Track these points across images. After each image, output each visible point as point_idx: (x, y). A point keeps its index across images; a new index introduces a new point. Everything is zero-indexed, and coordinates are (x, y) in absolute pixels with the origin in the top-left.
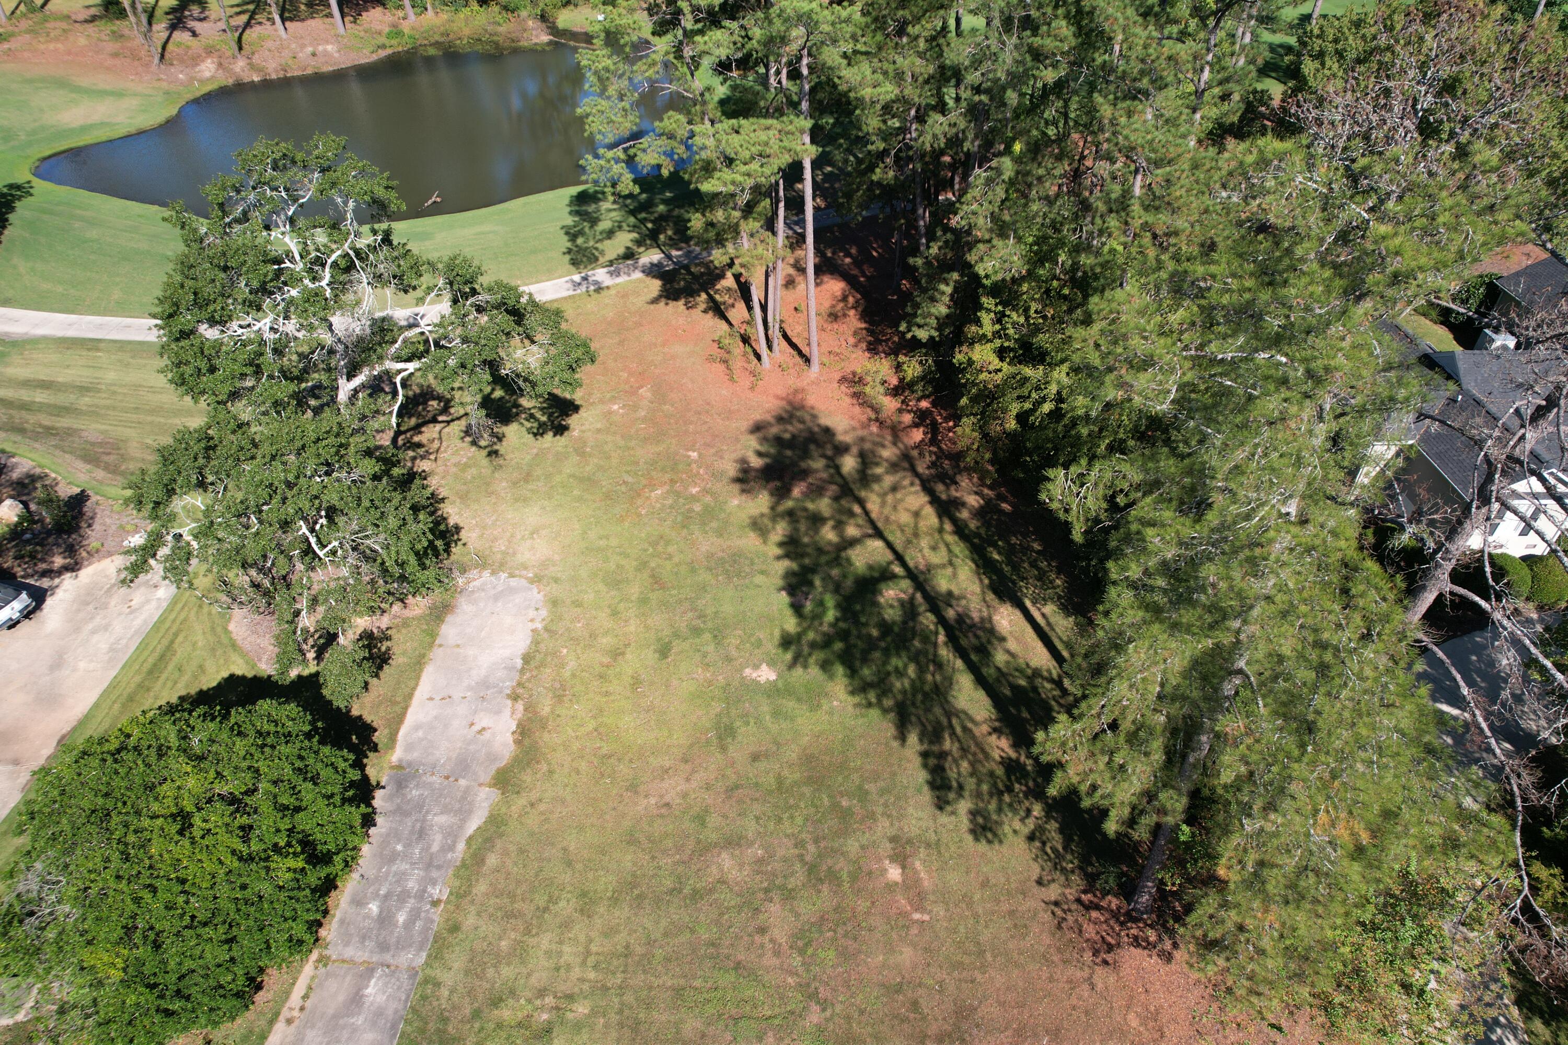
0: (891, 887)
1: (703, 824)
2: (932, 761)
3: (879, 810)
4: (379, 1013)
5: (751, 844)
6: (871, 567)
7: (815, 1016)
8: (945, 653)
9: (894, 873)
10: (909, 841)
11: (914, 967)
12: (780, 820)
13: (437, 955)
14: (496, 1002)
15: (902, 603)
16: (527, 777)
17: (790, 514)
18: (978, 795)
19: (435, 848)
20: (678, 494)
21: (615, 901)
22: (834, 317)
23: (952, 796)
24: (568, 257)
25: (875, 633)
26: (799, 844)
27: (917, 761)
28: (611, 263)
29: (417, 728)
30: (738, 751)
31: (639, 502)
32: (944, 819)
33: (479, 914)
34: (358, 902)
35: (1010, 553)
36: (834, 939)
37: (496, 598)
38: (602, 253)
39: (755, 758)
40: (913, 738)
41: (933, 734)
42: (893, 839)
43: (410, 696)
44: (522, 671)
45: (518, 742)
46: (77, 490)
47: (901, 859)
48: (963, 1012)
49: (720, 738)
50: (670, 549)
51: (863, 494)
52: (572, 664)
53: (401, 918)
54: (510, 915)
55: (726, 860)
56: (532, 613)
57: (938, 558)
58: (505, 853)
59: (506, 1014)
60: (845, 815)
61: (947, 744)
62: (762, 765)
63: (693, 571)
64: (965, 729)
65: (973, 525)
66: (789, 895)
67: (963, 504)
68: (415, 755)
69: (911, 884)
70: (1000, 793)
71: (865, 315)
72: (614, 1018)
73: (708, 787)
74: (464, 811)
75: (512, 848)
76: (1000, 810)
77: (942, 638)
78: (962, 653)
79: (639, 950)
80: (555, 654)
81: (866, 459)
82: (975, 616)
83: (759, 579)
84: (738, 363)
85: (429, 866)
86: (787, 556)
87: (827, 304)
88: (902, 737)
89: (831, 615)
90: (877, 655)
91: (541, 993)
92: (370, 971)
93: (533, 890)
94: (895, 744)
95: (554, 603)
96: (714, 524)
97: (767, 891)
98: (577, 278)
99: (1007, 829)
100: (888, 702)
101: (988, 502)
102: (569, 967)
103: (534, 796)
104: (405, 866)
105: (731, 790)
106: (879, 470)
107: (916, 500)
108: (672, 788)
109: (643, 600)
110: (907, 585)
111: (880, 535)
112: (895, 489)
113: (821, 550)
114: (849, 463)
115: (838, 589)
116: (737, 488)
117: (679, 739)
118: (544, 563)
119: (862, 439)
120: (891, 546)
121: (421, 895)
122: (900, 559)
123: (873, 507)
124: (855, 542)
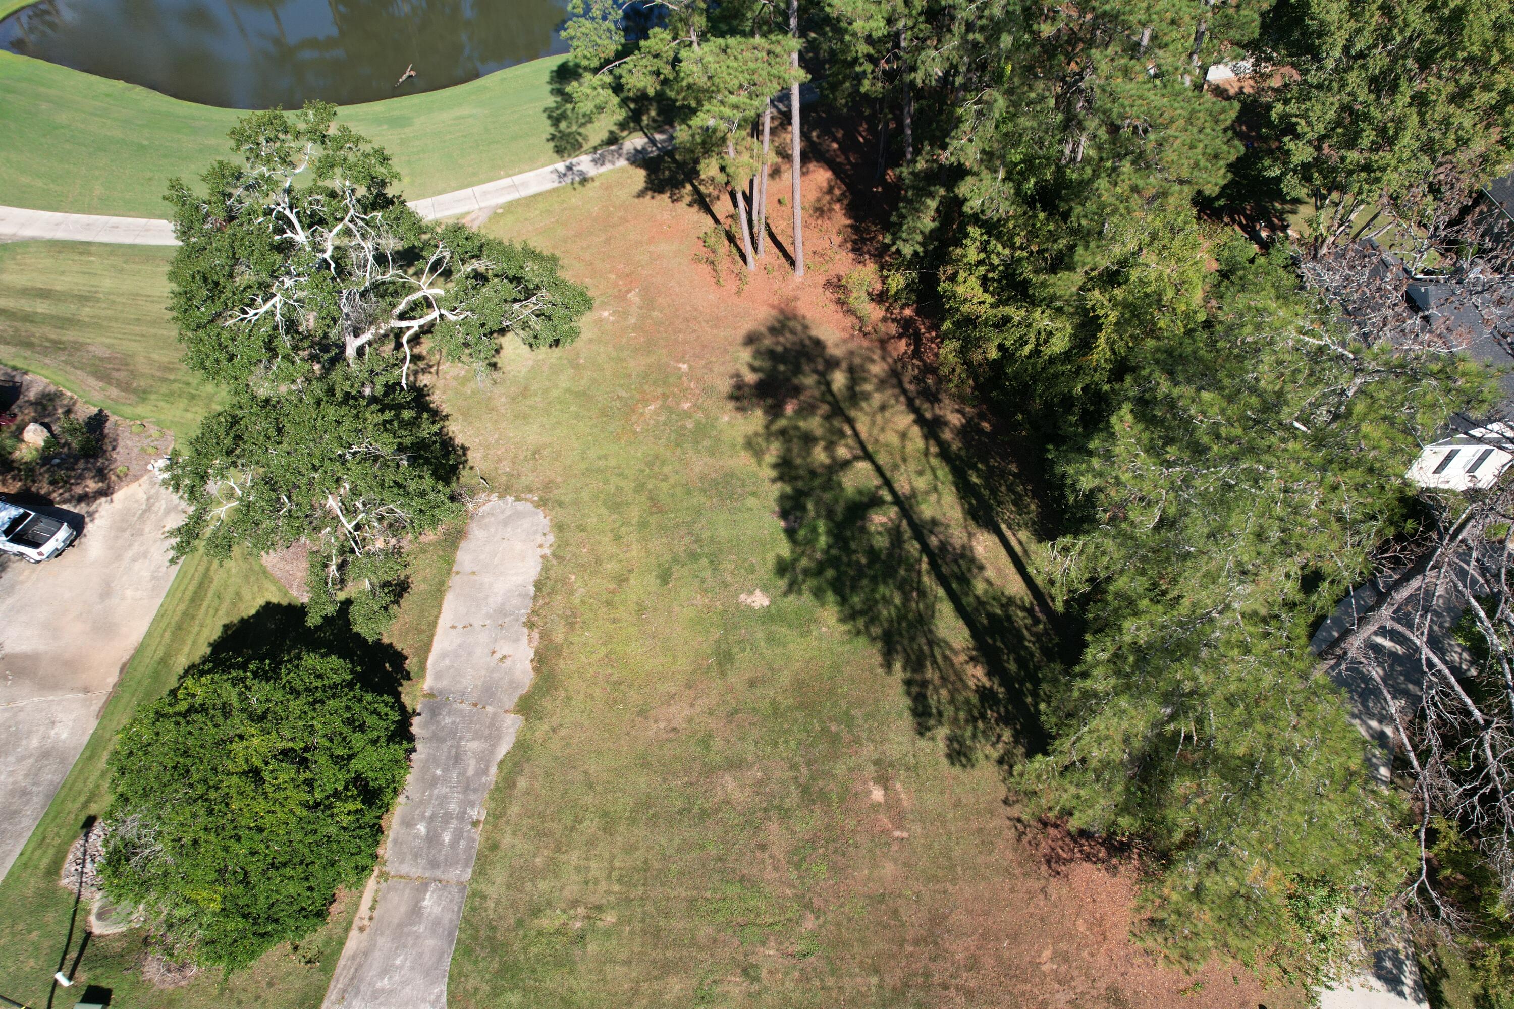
0: (875, 807)
1: (707, 747)
2: (915, 689)
3: (864, 735)
4: (437, 922)
5: (750, 767)
6: (860, 492)
7: (810, 923)
8: (926, 579)
9: (878, 794)
10: (891, 765)
11: (895, 880)
12: (775, 744)
13: (481, 871)
14: (536, 912)
15: (889, 531)
16: (547, 702)
17: (783, 432)
18: (955, 721)
19: (470, 772)
20: (670, 410)
21: (633, 821)
22: (820, 211)
23: (932, 722)
24: (551, 144)
25: (864, 561)
26: (794, 767)
27: (900, 688)
28: (595, 149)
29: (443, 656)
30: (736, 678)
31: (634, 418)
32: (922, 743)
33: (514, 834)
34: (408, 823)
35: (989, 476)
36: (825, 856)
37: (506, 523)
38: (586, 139)
39: (752, 683)
40: (898, 666)
41: (916, 664)
42: (877, 763)
43: (434, 625)
44: (535, 598)
45: (536, 670)
46: (95, 410)
47: (884, 782)
48: (936, 920)
49: (720, 665)
50: (666, 469)
51: (853, 413)
52: (580, 592)
53: (447, 838)
54: (542, 834)
55: (729, 781)
56: (540, 539)
57: (921, 484)
58: (534, 777)
59: (546, 923)
60: (834, 739)
61: (930, 673)
62: (759, 690)
63: (689, 493)
64: (946, 658)
65: (956, 446)
66: (785, 815)
67: (946, 424)
68: (444, 683)
69: (892, 804)
70: (975, 720)
71: (852, 210)
72: (638, 926)
73: (711, 712)
74: (493, 736)
75: (539, 771)
76: (974, 736)
77: (924, 566)
78: (943, 580)
79: (656, 865)
80: (564, 580)
81: (855, 374)
82: (956, 543)
83: (751, 502)
84: (724, 265)
85: (467, 789)
86: (781, 478)
87: (813, 195)
88: (888, 666)
89: (823, 541)
90: (865, 582)
91: (575, 904)
92: (424, 886)
93: (560, 811)
94: (880, 671)
95: (560, 527)
96: (706, 443)
97: (766, 810)
98: (561, 166)
99: (979, 754)
100: (876, 630)
101: (969, 421)
102: (596, 882)
103: (555, 721)
104: (445, 790)
105: (731, 715)
106: (868, 387)
107: (904, 420)
108: (679, 713)
109: (643, 525)
110: (893, 512)
111: (868, 456)
112: (883, 408)
113: (813, 473)
114: (839, 380)
115: (830, 514)
116: (731, 405)
117: (683, 665)
118: (548, 486)
119: (852, 353)
120: (879, 469)
121: (462, 816)
122: (888, 484)
123: (863, 427)
124: (845, 464)
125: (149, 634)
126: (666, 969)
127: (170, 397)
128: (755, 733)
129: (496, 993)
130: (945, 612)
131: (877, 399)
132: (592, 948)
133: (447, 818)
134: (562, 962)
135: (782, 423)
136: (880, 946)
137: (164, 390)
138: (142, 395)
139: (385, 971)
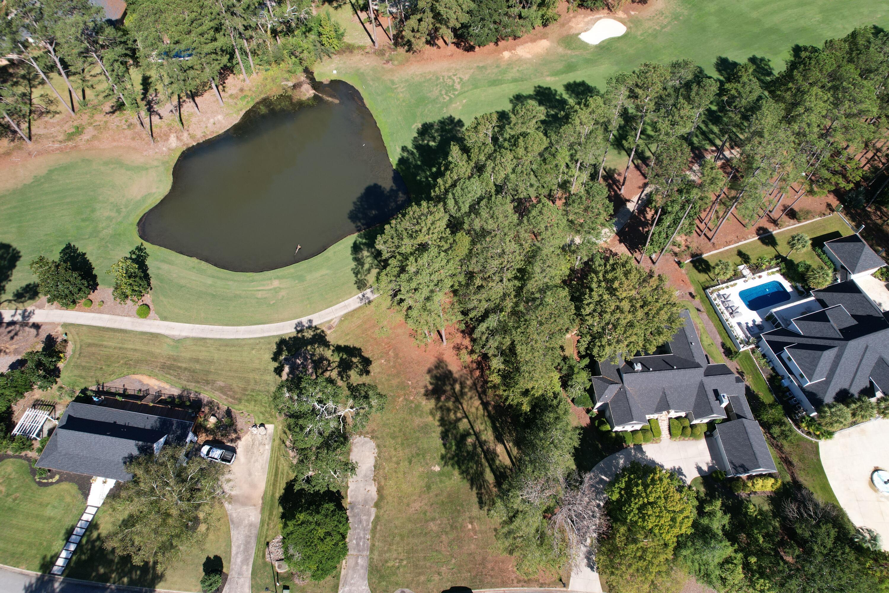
0: (469, 530)
1: (426, 515)
2: (479, 496)
3: (466, 510)
4: (362, 566)
5: (437, 520)
6: (464, 430)
7: (454, 561)
8: (483, 460)
9: (470, 526)
10: (473, 518)
11: (474, 549)
12: (443, 513)
13: (371, 552)
14: (387, 562)
15: (472, 444)
16: (382, 504)
17: (441, 408)
19: (365, 525)
20: (407, 400)
21: (408, 537)
23: (483, 505)
24: (356, 285)
25: (465, 454)
26: (448, 520)
27: (475, 495)
28: (371, 286)
29: (352, 491)
30: (432, 494)
32: (481, 512)
33: (378, 542)
34: (351, 540)
35: (502, 423)
36: (457, 544)
37: (362, 445)
38: (368, 282)
39: (436, 495)
40: (474, 489)
41: (479, 488)
42: (470, 518)
44: (375, 471)
45: (378, 494)
46: (227, 407)
47: (471, 523)
48: (484, 559)
49: (427, 490)
51: (462, 401)
52: (387, 468)
53: (361, 544)
54: (385, 541)
55: (432, 524)
56: (373, 451)
57: (482, 427)
58: (381, 526)
59: (390, 564)
60: (459, 511)
61: (483, 491)
62: (438, 497)
63: (415, 432)
64: (487, 486)
65: (493, 412)
66: (447, 533)
67: (490, 404)
68: (353, 500)
69: (473, 529)
72: (412, 564)
73: (426, 505)
74: (369, 515)
75: (382, 524)
77: (483, 456)
78: (488, 460)
79: (415, 548)
80: (382, 465)
81: (462, 386)
82: (491, 448)
83: (433, 434)
85: (364, 530)
86: (441, 425)
88: (472, 488)
89: (454, 448)
90: (466, 462)
91: (396, 559)
92: (357, 557)
93: (389, 535)
94: (470, 490)
95: (378, 446)
96: (419, 413)
97: (442, 532)
100: (469, 477)
102: (400, 553)
103: (385, 509)
104: (359, 531)
105: (431, 505)
106: (466, 390)
107: (477, 403)
108: (417, 505)
109: (402, 444)
110: (474, 437)
111: (467, 417)
112: (471, 398)
113: (450, 423)
114: (457, 387)
115: (455, 438)
116: (425, 398)
117: (417, 491)
118: (373, 431)
119: (461, 376)
120: (469, 422)
121: (364, 538)
122: (472, 427)
123: (465, 406)
124: (459, 420)
125: (266, 487)
126: (420, 574)
127: (248, 401)
128: (438, 510)
129: (379, 582)
130: (488, 470)
131: (469, 394)
132: (401, 570)
133: (361, 538)
134: (394, 574)
135: (440, 404)
136: (470, 566)
137: (245, 398)
138: (240, 400)
139: (352, 579)
